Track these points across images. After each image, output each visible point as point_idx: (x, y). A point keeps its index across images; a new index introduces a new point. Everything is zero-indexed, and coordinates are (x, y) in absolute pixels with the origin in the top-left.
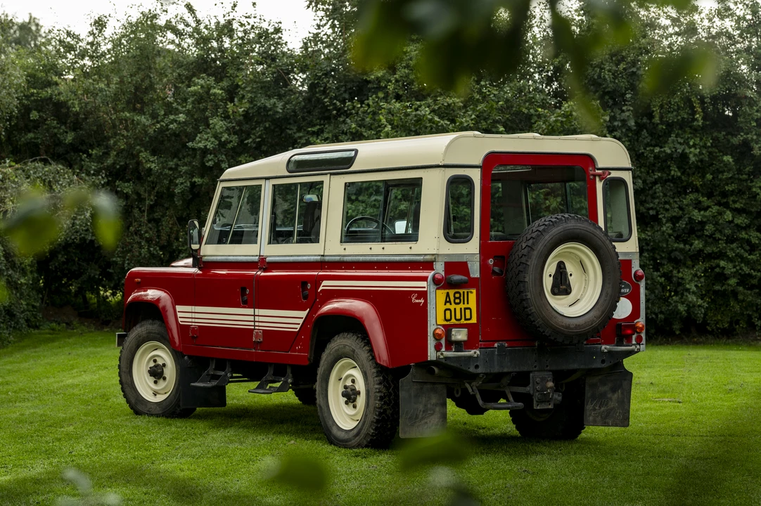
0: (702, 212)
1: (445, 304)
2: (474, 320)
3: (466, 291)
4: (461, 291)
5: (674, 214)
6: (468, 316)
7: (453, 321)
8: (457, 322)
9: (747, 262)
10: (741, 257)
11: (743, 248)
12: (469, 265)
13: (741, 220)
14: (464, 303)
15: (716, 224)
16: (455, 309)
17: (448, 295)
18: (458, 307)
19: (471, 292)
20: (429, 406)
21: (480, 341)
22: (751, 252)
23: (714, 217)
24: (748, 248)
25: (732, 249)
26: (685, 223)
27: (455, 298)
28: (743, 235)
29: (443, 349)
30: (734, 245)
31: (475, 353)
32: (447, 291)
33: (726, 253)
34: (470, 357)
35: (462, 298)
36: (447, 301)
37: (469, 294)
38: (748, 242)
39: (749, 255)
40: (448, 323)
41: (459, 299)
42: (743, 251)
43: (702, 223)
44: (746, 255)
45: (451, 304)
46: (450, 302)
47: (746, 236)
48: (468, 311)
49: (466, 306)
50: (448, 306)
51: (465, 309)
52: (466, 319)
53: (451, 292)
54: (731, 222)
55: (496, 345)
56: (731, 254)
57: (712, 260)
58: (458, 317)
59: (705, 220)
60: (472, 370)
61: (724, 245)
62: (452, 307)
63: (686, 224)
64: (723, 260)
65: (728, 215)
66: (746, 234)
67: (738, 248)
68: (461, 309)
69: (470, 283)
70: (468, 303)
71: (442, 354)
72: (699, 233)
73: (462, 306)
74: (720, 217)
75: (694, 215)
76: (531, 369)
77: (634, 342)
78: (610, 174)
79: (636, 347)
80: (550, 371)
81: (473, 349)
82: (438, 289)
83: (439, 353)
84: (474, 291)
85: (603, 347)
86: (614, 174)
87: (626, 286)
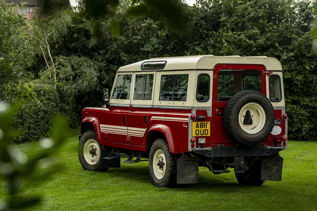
1: (196, 128)
2: (209, 135)
3: (205, 122)
4: (203, 122)
6: (206, 133)
7: (200, 135)
12: (207, 112)
14: (205, 128)
16: (201, 130)
19: (208, 123)
20: (190, 170)
21: (212, 144)
29: (195, 147)
31: (209, 149)
32: (197, 122)
34: (207, 150)
35: (204, 125)
36: (197, 126)
40: (197, 136)
41: (202, 126)
48: (206, 131)
49: (206, 129)
50: (197, 129)
51: (205, 130)
52: (205, 134)
53: (199, 123)
55: (219, 145)
58: (202, 133)
60: (208, 155)
62: (199, 129)
68: (203, 130)
69: (207, 119)
76: (235, 156)
77: (282, 145)
78: (272, 73)
79: (283, 147)
80: (243, 157)
81: (208, 147)
82: (193, 121)
83: (193, 149)
84: (209, 122)
85: (268, 147)
86: (274, 73)
87: (279, 121)
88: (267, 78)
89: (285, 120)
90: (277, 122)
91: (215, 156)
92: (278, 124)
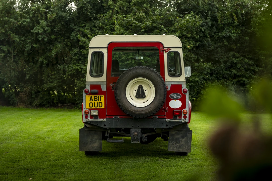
0: (236, 59)
1: (90, 101)
2: (103, 107)
3: (100, 96)
4: (98, 96)
5: (225, 60)
6: (101, 106)
7: (94, 107)
8: (95, 108)
10: (251, 77)
11: (252, 73)
12: (101, 86)
13: (251, 62)
14: (99, 101)
15: (241, 63)
16: (95, 103)
17: (91, 97)
18: (96, 102)
19: (102, 96)
20: (93, 140)
21: (106, 115)
23: (240, 61)
24: (253, 73)
25: (247, 74)
27: (95, 99)
28: (252, 68)
29: (89, 118)
30: (248, 72)
31: (104, 120)
32: (91, 96)
33: (245, 75)
34: (102, 121)
35: (98, 99)
36: (91, 99)
37: (101, 97)
39: (254, 76)
40: (91, 108)
41: (96, 99)
45: (93, 101)
46: (92, 100)
48: (100, 104)
49: (100, 101)
50: (91, 101)
51: (99, 103)
52: (99, 107)
53: (93, 96)
54: (248, 63)
55: (114, 117)
56: (247, 76)
57: (239, 78)
58: (96, 106)
59: (237, 62)
60: (103, 126)
61: (244, 72)
62: (93, 102)
63: (230, 64)
64: (244, 78)
65: (247, 61)
66: (253, 68)
67: (250, 73)
68: (97, 103)
69: (101, 93)
70: (101, 101)
71: (88, 120)
72: (235, 67)
73: (98, 101)
74: (242, 61)
75: (233, 60)
76: (131, 127)
77: (183, 118)
78: (171, 50)
79: (183, 120)
80: (140, 128)
81: (103, 118)
82: (87, 95)
83: (87, 120)
84: (104, 96)
85: (167, 120)
86: (173, 50)
87: (179, 95)
88: (165, 55)
89: (185, 94)
90: (177, 96)
91: (110, 127)
92: (177, 98)
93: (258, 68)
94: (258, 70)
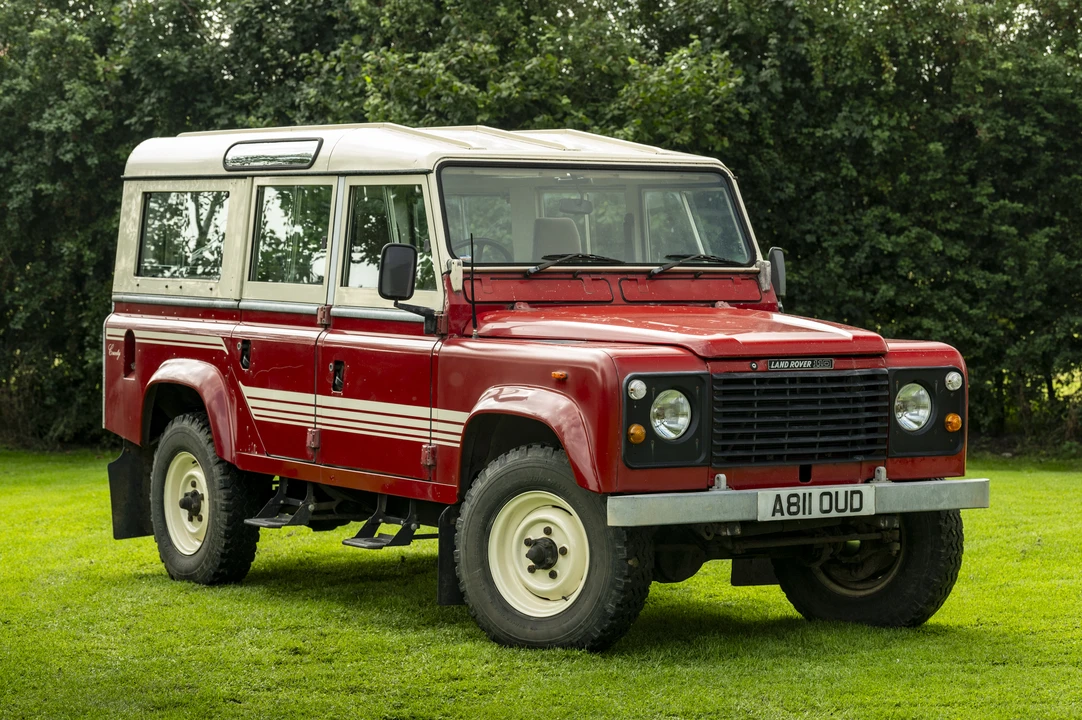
0: (893, 238)
5: (846, 241)
9: (967, 320)
10: (958, 312)
11: (959, 297)
13: (957, 250)
15: (916, 257)
22: (972, 304)
23: (912, 245)
24: (968, 296)
25: (941, 299)
26: (864, 255)
28: (961, 275)
30: (947, 292)
33: (933, 305)
38: (969, 287)
39: (971, 308)
42: (960, 302)
43: (893, 256)
44: (966, 308)
47: (966, 278)
54: (942, 253)
56: (941, 307)
57: (909, 318)
59: (898, 250)
61: (929, 292)
63: (866, 258)
64: (926, 317)
65: (937, 244)
66: (966, 273)
67: (952, 297)
72: (888, 273)
74: (921, 246)
75: (880, 243)
93: (988, 274)
94: (988, 283)
